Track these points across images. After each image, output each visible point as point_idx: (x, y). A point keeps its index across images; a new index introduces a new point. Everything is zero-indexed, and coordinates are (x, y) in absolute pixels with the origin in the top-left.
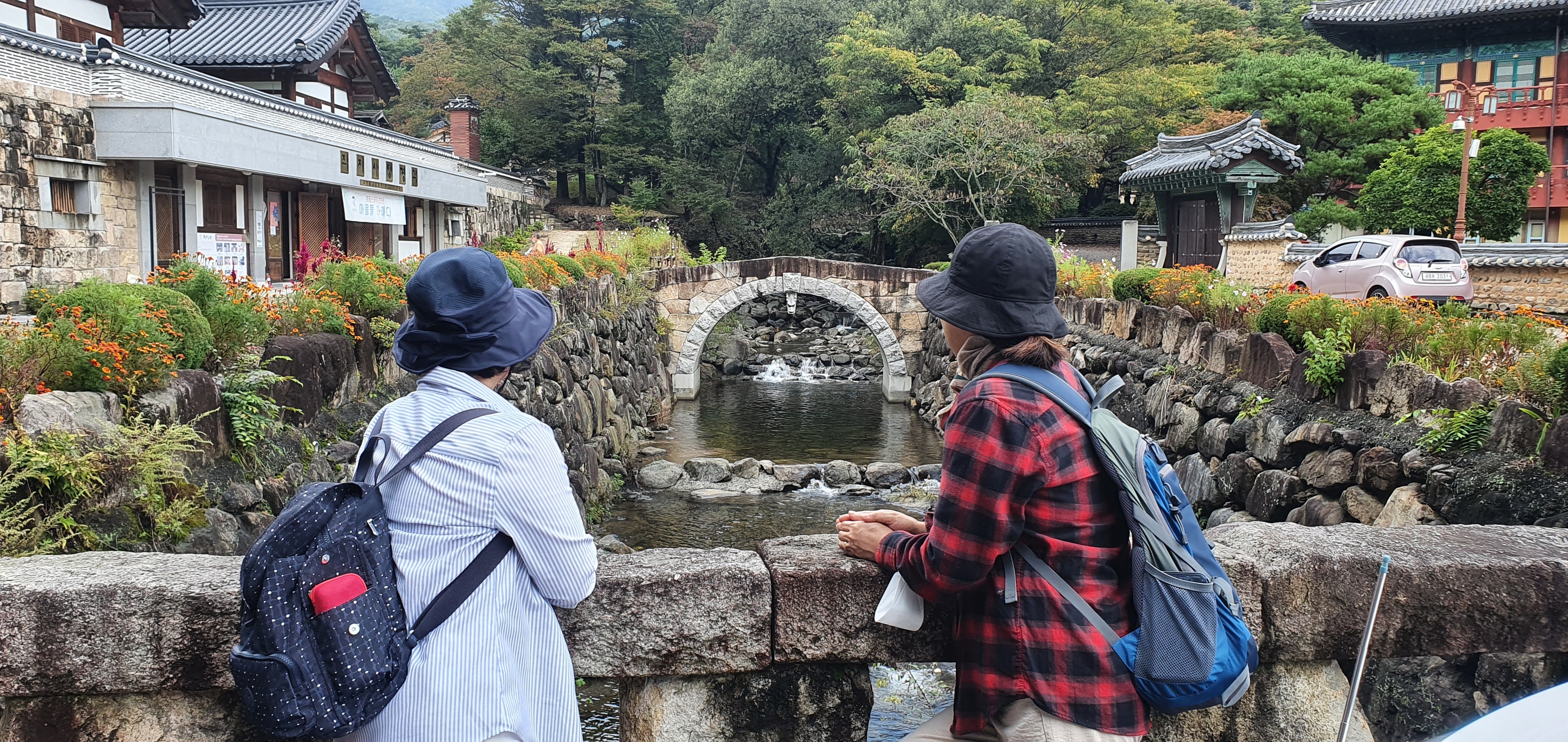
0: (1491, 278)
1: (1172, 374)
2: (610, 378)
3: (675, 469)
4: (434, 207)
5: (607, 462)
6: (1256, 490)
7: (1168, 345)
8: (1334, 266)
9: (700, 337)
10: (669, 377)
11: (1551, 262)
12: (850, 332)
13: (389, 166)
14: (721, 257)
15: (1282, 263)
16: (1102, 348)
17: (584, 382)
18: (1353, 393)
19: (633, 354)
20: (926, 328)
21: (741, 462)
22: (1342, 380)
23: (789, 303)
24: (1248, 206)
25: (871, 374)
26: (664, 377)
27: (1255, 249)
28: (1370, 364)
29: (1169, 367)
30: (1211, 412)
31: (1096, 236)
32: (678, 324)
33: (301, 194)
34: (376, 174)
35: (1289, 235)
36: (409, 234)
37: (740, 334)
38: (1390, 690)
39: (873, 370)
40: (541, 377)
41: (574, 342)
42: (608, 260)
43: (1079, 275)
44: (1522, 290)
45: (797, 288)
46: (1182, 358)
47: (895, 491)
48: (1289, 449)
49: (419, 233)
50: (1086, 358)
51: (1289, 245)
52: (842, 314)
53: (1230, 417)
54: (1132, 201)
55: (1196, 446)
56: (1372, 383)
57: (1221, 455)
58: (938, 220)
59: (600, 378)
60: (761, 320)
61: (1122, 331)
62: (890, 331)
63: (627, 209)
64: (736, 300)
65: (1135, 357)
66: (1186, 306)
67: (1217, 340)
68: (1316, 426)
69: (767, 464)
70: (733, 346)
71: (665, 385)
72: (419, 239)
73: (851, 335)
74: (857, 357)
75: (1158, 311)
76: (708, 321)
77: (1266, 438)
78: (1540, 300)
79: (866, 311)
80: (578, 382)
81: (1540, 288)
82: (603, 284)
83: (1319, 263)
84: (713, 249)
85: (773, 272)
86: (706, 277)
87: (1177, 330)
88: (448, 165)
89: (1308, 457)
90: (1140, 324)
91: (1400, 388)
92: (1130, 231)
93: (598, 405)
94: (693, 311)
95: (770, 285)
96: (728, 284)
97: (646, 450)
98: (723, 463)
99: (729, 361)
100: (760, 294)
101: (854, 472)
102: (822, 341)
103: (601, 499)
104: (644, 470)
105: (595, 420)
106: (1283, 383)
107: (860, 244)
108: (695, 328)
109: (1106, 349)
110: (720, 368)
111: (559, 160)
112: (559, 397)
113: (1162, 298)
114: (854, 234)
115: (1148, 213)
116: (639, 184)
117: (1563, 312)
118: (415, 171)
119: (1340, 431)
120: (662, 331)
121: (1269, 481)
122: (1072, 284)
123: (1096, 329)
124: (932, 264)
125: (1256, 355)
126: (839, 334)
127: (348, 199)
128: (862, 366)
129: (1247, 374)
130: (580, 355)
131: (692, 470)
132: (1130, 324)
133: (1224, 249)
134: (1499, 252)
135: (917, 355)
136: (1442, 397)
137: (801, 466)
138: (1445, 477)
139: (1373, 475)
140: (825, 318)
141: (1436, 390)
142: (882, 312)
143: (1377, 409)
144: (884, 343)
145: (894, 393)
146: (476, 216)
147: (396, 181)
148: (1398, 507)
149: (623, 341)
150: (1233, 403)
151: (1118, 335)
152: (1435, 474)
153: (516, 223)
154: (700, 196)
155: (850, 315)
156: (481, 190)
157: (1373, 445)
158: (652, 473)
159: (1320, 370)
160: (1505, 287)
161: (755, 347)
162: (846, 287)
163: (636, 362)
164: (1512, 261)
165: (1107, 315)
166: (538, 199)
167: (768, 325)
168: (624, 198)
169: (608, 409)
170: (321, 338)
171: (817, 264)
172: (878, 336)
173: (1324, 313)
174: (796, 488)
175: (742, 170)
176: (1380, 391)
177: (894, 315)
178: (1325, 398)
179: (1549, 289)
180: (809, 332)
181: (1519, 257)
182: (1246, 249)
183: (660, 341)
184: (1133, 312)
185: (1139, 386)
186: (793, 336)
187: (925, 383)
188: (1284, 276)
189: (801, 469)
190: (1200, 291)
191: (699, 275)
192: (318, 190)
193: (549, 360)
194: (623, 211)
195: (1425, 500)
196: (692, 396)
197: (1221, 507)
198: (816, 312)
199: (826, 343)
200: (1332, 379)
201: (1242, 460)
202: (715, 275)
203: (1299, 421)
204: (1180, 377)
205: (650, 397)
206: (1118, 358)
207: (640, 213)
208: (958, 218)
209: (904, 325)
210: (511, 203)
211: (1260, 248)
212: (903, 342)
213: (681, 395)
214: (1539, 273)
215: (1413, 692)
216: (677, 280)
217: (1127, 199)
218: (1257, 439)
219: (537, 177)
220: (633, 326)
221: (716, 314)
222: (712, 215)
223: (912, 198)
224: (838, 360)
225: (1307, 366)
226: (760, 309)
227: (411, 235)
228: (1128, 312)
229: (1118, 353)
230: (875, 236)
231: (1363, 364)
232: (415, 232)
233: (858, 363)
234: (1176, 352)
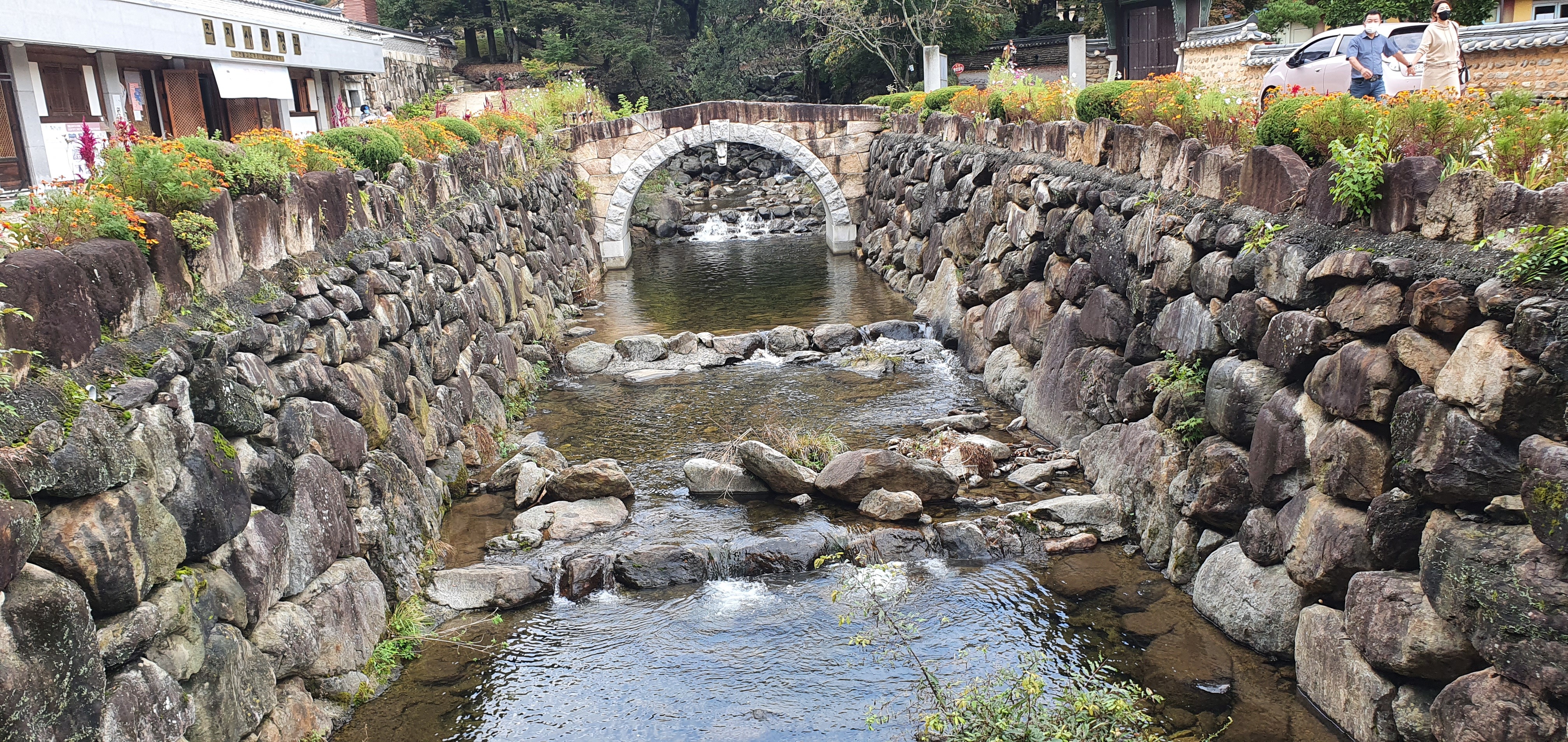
0: (1482, 65)
1: (1155, 202)
2: (523, 255)
3: (605, 350)
4: (327, 77)
5: (528, 348)
6: (1271, 336)
7: (1148, 167)
8: (1310, 66)
9: (626, 199)
10: (596, 246)
11: (1552, 40)
12: (788, 180)
13: (265, 34)
14: (643, 108)
15: (1245, 69)
16: (1068, 178)
17: (490, 262)
18: (1395, 213)
19: (549, 224)
20: (869, 170)
21: (677, 337)
22: (1380, 196)
23: (719, 154)
24: (1204, 9)
25: (813, 225)
26: (589, 246)
27: (1214, 55)
28: (1420, 174)
29: (1151, 195)
30: (1207, 245)
31: (1037, 57)
32: (600, 186)
33: (165, 72)
34: (249, 42)
35: (1251, 36)
36: (301, 108)
37: (671, 192)
38: (1469, 580)
39: (816, 219)
40: (430, 263)
41: (472, 218)
42: (512, 120)
43: (1035, 96)
44: (1518, 75)
45: (726, 137)
46: (1166, 183)
47: (846, 355)
48: (1311, 286)
49: (313, 108)
50: (1050, 192)
51: (1252, 47)
52: (779, 161)
53: (1232, 250)
54: (1071, 17)
55: (1189, 285)
56: (1423, 199)
57: (1223, 296)
58: (874, 49)
59: (509, 256)
60: (694, 174)
61: (1091, 157)
62: (830, 177)
63: (539, 63)
64: (660, 154)
65: (1108, 185)
66: (1166, 122)
67: (1210, 160)
68: (1350, 256)
69: (706, 336)
70: (665, 206)
71: (591, 255)
72: (314, 114)
73: (790, 184)
74: (797, 207)
75: (1133, 130)
76: (633, 181)
77: (1282, 274)
78: (1540, 84)
79: (803, 156)
80: (481, 263)
81: (1538, 71)
82: (505, 149)
83: (1292, 64)
84: (633, 100)
85: (699, 121)
86: (626, 132)
87: (1158, 150)
88: (337, 29)
89: (1339, 294)
90: (1111, 147)
91: (1464, 202)
92: (1077, 46)
93: (510, 287)
94: (615, 170)
95: (696, 135)
96: (651, 138)
97: (572, 331)
98: (657, 339)
99: (661, 223)
100: (687, 146)
101: (801, 337)
102: (760, 192)
103: (523, 392)
104: (571, 355)
105: (507, 304)
106: (1298, 205)
107: (793, 84)
108: (619, 190)
109: (1073, 179)
110: (652, 231)
111: (463, 15)
112: (458, 283)
113: (1135, 115)
114: (786, 75)
115: (1095, 26)
116: (551, 34)
117: (1564, 96)
118: (296, 38)
119: (1384, 261)
120: (582, 196)
121: (1288, 325)
122: (1029, 107)
123: (1059, 157)
124: (870, 98)
125: (1260, 173)
126: (777, 183)
127: (219, 71)
128: (803, 216)
129: (1250, 197)
130: (482, 232)
131: (624, 350)
132: (1100, 148)
133: (1180, 58)
134: (1491, 34)
135: (861, 200)
136: (1527, 210)
137: (743, 335)
138: (1542, 313)
139: (1434, 314)
140: (762, 167)
141: (1517, 202)
142: (820, 156)
143: (1430, 231)
144: (824, 191)
145: (838, 244)
146: (377, 84)
147: (275, 50)
148: (1474, 355)
149: (536, 210)
150: (1235, 233)
151: (1085, 161)
152: (1528, 310)
153: (422, 88)
154: (616, 43)
155: (788, 162)
156: (376, 54)
157: (1431, 277)
158: (580, 357)
159: (1352, 186)
160: (1499, 73)
161: (689, 205)
162: (779, 131)
163: (554, 233)
164: (1507, 43)
165: (1072, 140)
166: (444, 60)
167: (702, 180)
168: (537, 51)
169: (523, 290)
170: (92, 248)
171: (746, 107)
172: (818, 183)
173: (1343, 116)
174: (740, 360)
175: (661, 12)
176: (1434, 206)
177: (833, 159)
178: (1355, 220)
179: (1549, 71)
180: (745, 184)
181: (1515, 37)
182: (1203, 56)
183: (582, 206)
184: (1103, 134)
185: (1116, 219)
186: (729, 190)
187: (871, 230)
188: (1247, 82)
189: (742, 339)
190: (1181, 102)
191: (617, 130)
192: (187, 67)
193: (439, 242)
194: (537, 66)
195: (1511, 343)
196: (624, 264)
197: (1224, 355)
198: (751, 161)
199: (764, 194)
200: (1366, 197)
201: (1251, 301)
202: (636, 129)
203: (1324, 251)
204: (1164, 205)
205: (575, 271)
206: (1088, 188)
207: (554, 67)
208: (895, 45)
209: (844, 169)
210: (415, 66)
211: (1221, 54)
212: (845, 187)
213: (611, 264)
214: (1537, 54)
215: (1502, 584)
216: (594, 137)
217: (1066, 15)
218: (1269, 275)
219: (441, 37)
220: (547, 193)
221: (641, 172)
222: (632, 63)
223: (845, 27)
224: (777, 213)
225: (1334, 183)
226: (692, 162)
227: (304, 110)
228: (1097, 134)
229: (1087, 183)
230: (808, 72)
231: (1410, 175)
232: (308, 106)
233: (799, 214)
234: (1158, 177)
